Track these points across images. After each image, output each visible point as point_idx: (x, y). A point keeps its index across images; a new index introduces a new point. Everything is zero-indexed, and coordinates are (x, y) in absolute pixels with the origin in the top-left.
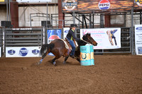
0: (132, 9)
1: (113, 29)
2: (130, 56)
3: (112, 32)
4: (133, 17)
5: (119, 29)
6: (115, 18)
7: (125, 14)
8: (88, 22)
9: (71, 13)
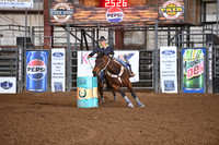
0: (156, 22)
1: (127, 53)
2: (152, 94)
3: (125, 57)
4: (157, 35)
5: (137, 53)
6: (131, 36)
7: (145, 30)
8: (89, 41)
9: (64, 26)
